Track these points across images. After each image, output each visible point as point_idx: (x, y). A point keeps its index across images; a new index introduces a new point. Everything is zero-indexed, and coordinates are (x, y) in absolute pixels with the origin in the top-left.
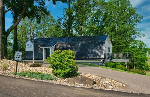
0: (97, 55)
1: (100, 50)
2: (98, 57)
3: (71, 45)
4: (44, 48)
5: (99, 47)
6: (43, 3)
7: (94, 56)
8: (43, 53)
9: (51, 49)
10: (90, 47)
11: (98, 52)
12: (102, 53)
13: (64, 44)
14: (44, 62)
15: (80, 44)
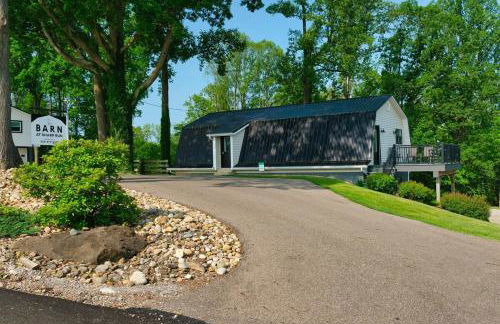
0: (352, 152)
1: (360, 139)
2: (354, 159)
3: (285, 128)
4: (217, 137)
5: (356, 130)
6: (218, 21)
7: (343, 157)
8: (214, 150)
9: (231, 139)
10: (334, 133)
11: (354, 146)
12: (365, 147)
13: (268, 124)
14: (216, 174)
15: (307, 125)
